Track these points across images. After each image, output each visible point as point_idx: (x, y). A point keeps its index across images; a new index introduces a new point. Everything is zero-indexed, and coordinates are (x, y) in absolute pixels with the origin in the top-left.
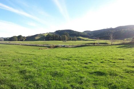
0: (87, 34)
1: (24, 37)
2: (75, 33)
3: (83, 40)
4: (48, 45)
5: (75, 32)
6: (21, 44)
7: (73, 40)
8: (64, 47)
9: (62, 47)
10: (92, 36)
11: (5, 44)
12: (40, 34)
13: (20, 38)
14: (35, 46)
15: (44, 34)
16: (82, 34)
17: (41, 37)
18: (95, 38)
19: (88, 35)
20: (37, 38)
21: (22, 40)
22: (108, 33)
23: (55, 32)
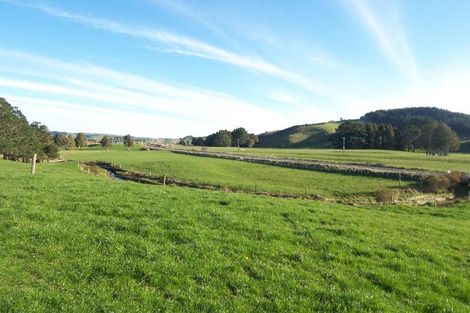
1: (252, 136)
6: (242, 158)
11: (190, 154)
13: (238, 137)
17: (313, 136)
20: (296, 138)
21: (245, 145)
23: (362, 118)
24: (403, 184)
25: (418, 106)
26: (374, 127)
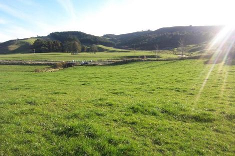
0: (110, 40)
2: (88, 37)
3: (107, 51)
4: (46, 61)
5: (89, 35)
7: (88, 51)
8: (86, 64)
9: (82, 65)
10: (118, 43)
12: (18, 40)
14: (18, 64)
15: (27, 39)
16: (102, 41)
17: (22, 46)
18: (126, 47)
19: (113, 42)
22: (146, 38)
23: (48, 35)
24: (49, 66)
25: (73, 31)
26: (51, 42)
